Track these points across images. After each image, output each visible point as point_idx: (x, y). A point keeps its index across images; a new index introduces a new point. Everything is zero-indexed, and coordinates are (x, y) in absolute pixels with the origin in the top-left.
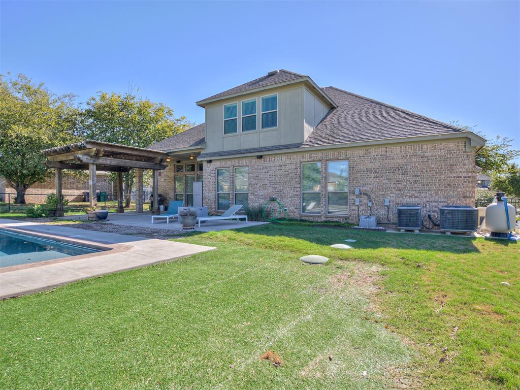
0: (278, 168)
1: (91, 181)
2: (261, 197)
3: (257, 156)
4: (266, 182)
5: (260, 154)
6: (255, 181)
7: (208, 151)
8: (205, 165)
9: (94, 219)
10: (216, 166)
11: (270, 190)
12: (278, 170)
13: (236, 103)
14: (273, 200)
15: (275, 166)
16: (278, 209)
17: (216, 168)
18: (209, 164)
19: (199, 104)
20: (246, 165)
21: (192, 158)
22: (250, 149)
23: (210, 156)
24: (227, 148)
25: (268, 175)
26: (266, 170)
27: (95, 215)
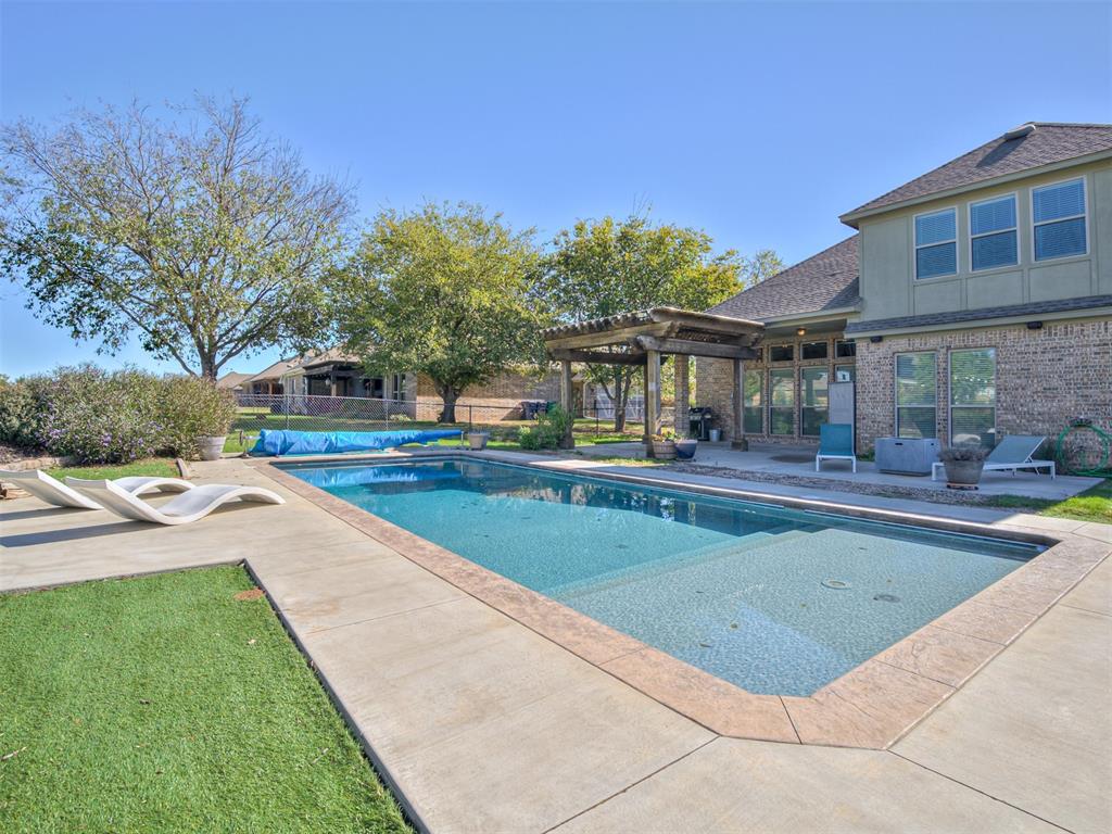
0: (1095, 349)
1: (654, 384)
2: (1040, 418)
3: (1029, 323)
4: (1055, 382)
5: (1034, 317)
6: (1018, 381)
7: (867, 317)
8: (861, 348)
9: (668, 457)
10: (895, 348)
11: (1069, 402)
12: (1096, 353)
13: (953, 209)
14: (1080, 424)
15: (1087, 346)
16: (1097, 447)
17: (894, 354)
18: (873, 347)
19: (847, 219)
20: (987, 343)
21: (802, 333)
22: (1002, 309)
23: (881, 328)
24: (923, 309)
25: (1060, 367)
26: (1056, 356)
27: (671, 450)
